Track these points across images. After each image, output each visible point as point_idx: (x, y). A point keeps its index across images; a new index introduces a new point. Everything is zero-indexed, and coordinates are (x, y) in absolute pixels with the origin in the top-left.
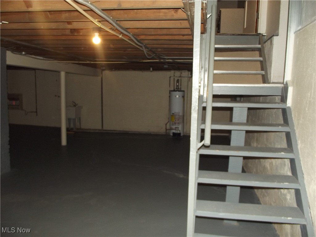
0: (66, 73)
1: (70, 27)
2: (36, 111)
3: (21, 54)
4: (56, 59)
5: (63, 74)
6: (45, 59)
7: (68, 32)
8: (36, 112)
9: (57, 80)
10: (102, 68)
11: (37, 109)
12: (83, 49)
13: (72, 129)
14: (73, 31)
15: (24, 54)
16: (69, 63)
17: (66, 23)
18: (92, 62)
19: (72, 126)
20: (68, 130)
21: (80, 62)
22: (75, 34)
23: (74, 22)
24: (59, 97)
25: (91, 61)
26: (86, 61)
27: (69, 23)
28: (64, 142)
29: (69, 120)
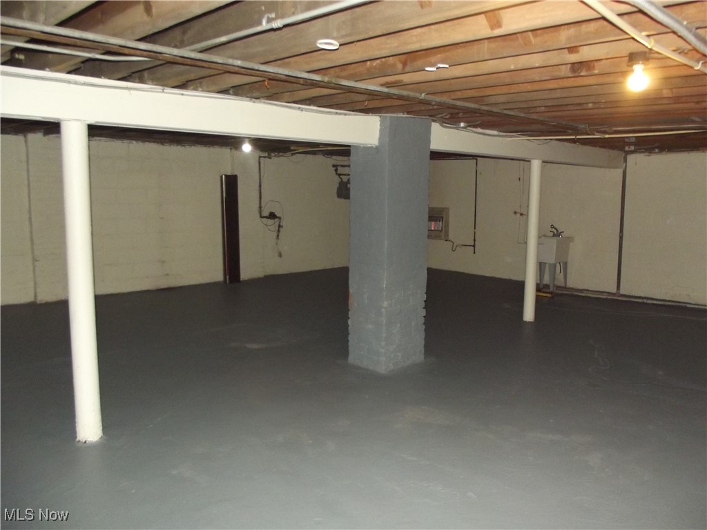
0: (543, 162)
1: (574, 58)
2: (473, 244)
3: (458, 128)
4: (523, 132)
5: (536, 165)
6: (501, 134)
7: (565, 71)
8: (474, 246)
9: (519, 179)
10: (627, 148)
11: (474, 240)
12: (590, 105)
13: (547, 286)
14: (577, 67)
15: (463, 128)
16: (551, 139)
17: (566, 50)
18: (607, 136)
19: (547, 280)
20: (539, 288)
21: (578, 137)
22: (582, 74)
23: (585, 47)
24: (524, 215)
25: (606, 133)
26: (594, 135)
27: (572, 50)
28: (529, 314)
29: (541, 266)
